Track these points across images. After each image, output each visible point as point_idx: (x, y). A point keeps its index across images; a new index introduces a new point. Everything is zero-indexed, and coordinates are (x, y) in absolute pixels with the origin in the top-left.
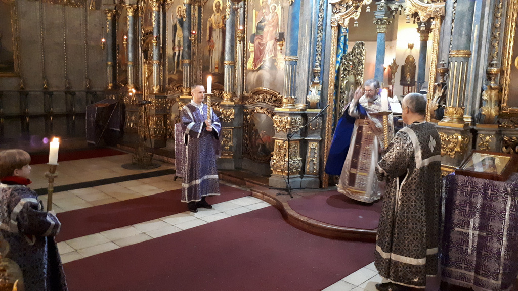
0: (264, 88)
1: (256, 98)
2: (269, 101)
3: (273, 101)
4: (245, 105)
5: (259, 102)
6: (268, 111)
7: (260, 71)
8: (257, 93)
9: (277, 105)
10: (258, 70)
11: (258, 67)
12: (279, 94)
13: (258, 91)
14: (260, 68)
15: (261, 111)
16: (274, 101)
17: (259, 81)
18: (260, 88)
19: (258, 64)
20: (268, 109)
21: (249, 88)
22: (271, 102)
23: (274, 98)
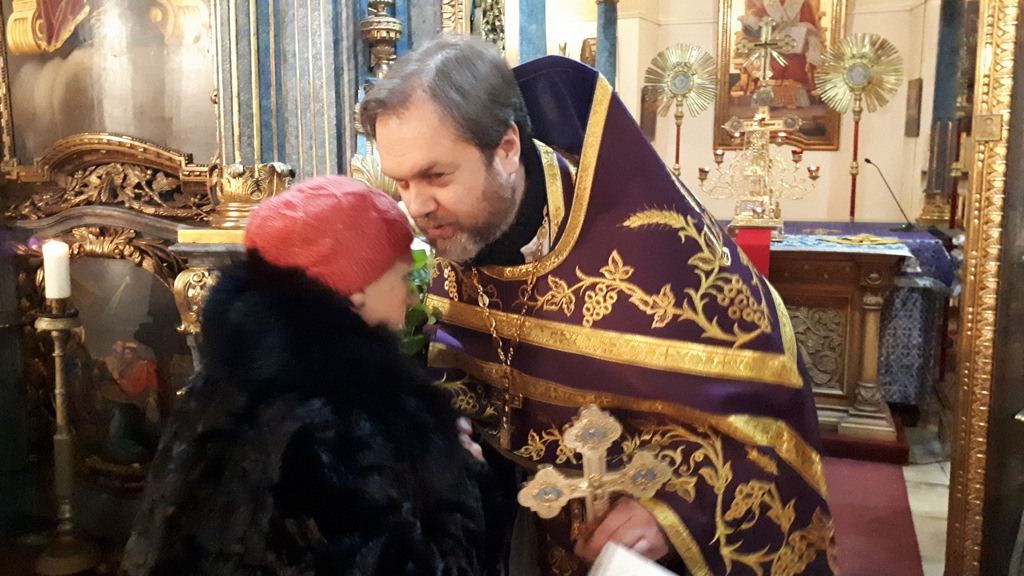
0: (105, 137)
1: (73, 184)
2: (138, 197)
3: (161, 195)
4: (19, 223)
5: (89, 203)
6: (142, 243)
7: (77, 56)
8: (75, 161)
9: (181, 213)
10: (65, 52)
11: (66, 34)
12: (190, 160)
13: (81, 154)
14: (75, 41)
15: (106, 246)
16: (167, 196)
17: (80, 104)
18: (87, 137)
19: (64, 22)
20: (138, 235)
21: (31, 142)
22: (151, 202)
23: (162, 183)
